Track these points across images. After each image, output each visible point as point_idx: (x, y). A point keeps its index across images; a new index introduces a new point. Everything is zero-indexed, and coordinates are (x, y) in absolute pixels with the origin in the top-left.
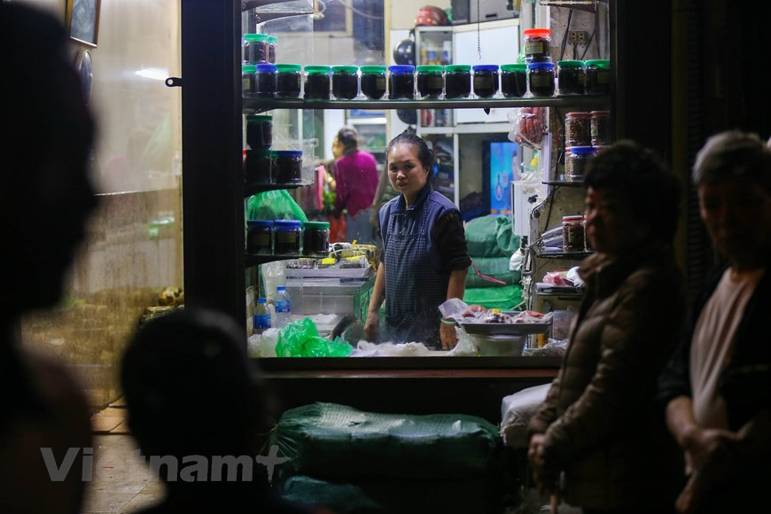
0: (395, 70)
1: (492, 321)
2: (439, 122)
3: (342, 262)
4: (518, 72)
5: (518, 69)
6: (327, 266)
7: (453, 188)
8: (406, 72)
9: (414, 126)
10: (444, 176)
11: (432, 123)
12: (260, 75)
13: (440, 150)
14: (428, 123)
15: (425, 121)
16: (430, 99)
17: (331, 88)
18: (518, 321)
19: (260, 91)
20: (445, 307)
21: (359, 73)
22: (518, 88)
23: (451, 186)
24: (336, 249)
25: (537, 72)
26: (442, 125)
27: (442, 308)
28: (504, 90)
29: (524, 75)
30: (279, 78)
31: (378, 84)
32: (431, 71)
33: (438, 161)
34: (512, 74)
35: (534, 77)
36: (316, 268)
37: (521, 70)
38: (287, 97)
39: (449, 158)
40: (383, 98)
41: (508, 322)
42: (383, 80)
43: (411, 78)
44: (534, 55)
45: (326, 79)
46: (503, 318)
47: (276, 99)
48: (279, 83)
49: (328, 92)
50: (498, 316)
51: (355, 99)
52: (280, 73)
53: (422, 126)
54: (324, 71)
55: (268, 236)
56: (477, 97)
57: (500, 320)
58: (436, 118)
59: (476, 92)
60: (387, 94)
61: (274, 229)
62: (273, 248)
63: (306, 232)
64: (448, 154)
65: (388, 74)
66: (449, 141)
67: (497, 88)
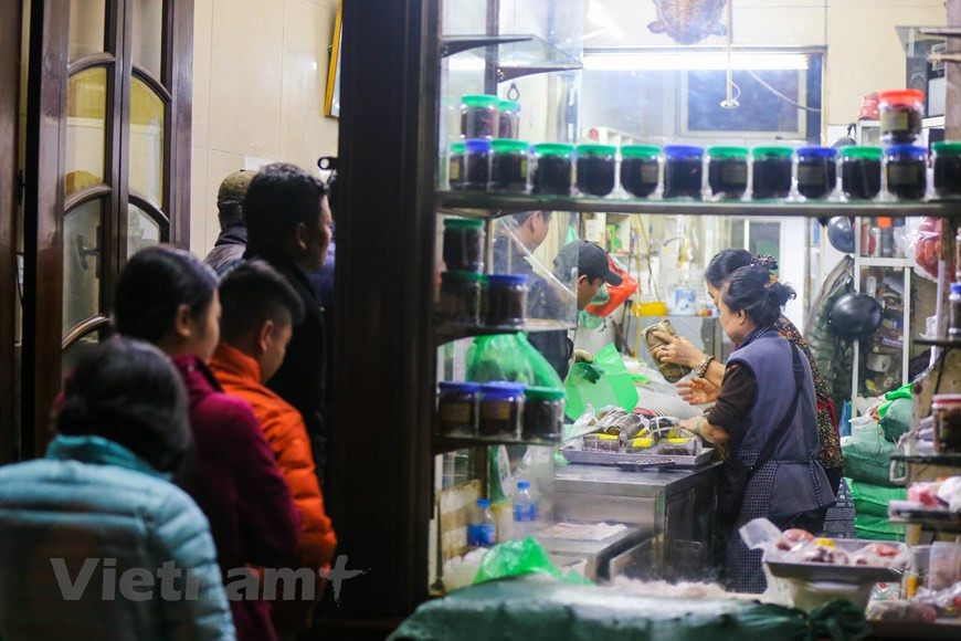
0: (675, 153)
1: (814, 560)
2: (886, 250)
3: (661, 446)
4: (867, 161)
5: (866, 155)
6: (640, 449)
7: (902, 342)
8: (690, 155)
9: (852, 255)
10: (890, 324)
11: (877, 252)
12: (471, 157)
13: (888, 289)
14: (871, 252)
15: (867, 249)
16: (725, 200)
17: (574, 179)
18: (859, 562)
19: (469, 180)
20: (750, 531)
21: (619, 158)
22: (866, 185)
23: (900, 338)
24: (661, 426)
25: (897, 159)
26: (890, 256)
27: (743, 531)
28: (845, 188)
29: (876, 165)
30: (494, 161)
31: (644, 174)
32: (729, 154)
33: (883, 304)
34: (858, 162)
35: (893, 168)
36: (623, 452)
37: (873, 156)
38: (504, 191)
39: (899, 301)
40: (651, 197)
41: (839, 562)
42: (653, 168)
43: (699, 165)
44: (894, 132)
45: (566, 165)
46: (831, 556)
47: (491, 194)
48: (493, 168)
49: (569, 185)
50: (823, 552)
51: (609, 197)
52: (496, 154)
53: (862, 256)
54: (562, 151)
55: (467, 407)
56: (803, 199)
57: (826, 558)
58: (882, 247)
59: (801, 189)
60: (660, 190)
61: (478, 396)
62: (477, 425)
63: (527, 404)
64: (899, 294)
65: (662, 160)
66: (899, 276)
67: (833, 184)
